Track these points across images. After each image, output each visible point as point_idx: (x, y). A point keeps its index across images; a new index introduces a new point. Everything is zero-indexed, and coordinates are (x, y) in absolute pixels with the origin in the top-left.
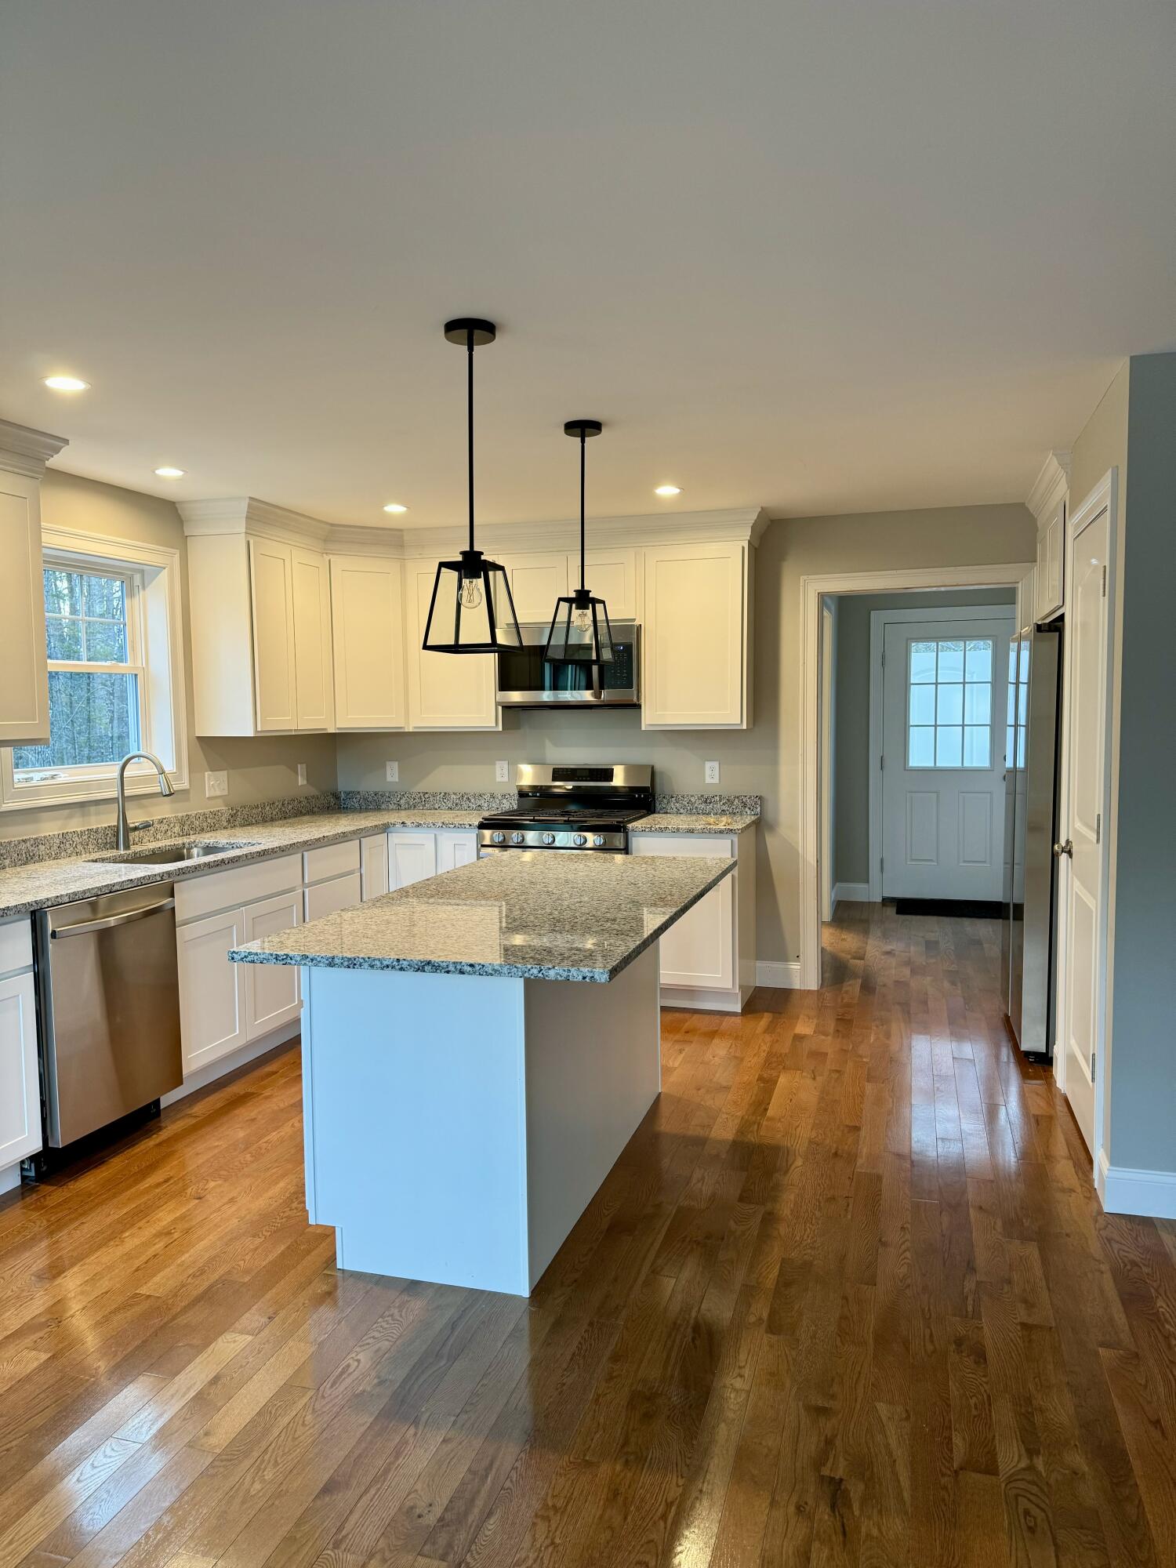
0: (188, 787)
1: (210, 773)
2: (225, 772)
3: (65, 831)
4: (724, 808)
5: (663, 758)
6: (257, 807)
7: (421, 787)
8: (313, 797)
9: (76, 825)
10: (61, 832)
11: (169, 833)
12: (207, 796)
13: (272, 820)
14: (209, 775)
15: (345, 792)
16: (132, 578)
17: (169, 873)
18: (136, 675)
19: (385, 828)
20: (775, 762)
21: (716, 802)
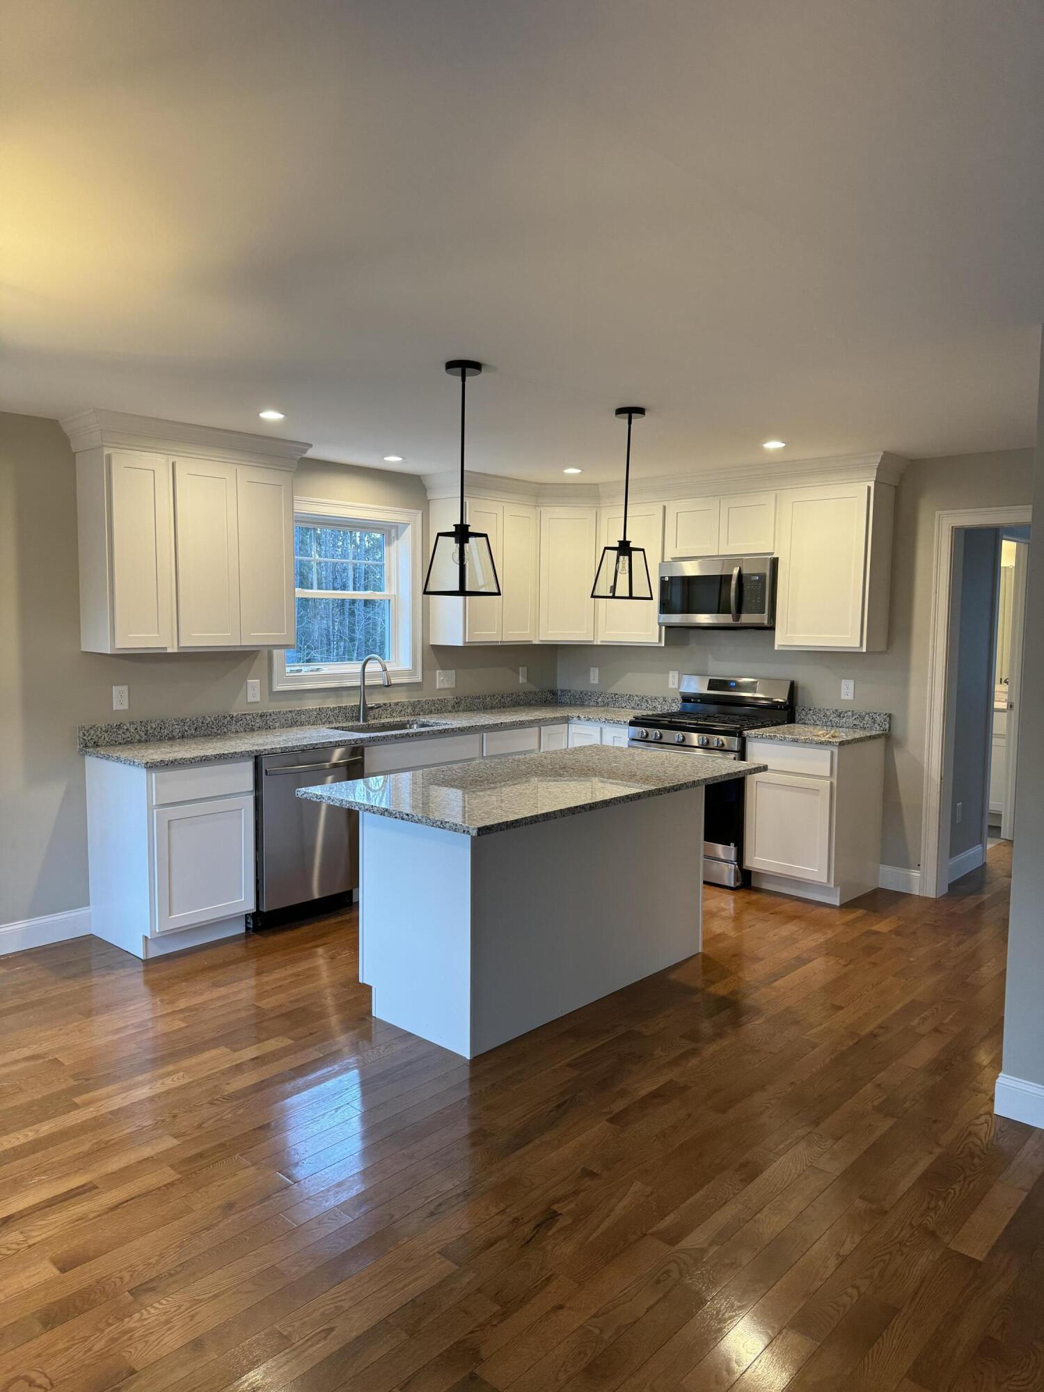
0: (421, 681)
1: (440, 671)
2: (453, 671)
3: (321, 707)
4: (856, 722)
5: (804, 675)
6: (479, 698)
7: (613, 690)
8: (530, 692)
9: (331, 703)
10: (318, 707)
11: (403, 712)
12: (437, 688)
13: (492, 708)
14: (439, 673)
15: (561, 690)
16: (389, 532)
17: (362, 740)
18: (389, 600)
19: (566, 720)
20: (905, 683)
21: (848, 717)
